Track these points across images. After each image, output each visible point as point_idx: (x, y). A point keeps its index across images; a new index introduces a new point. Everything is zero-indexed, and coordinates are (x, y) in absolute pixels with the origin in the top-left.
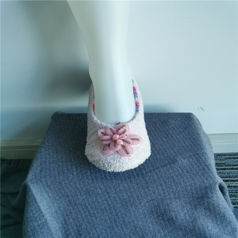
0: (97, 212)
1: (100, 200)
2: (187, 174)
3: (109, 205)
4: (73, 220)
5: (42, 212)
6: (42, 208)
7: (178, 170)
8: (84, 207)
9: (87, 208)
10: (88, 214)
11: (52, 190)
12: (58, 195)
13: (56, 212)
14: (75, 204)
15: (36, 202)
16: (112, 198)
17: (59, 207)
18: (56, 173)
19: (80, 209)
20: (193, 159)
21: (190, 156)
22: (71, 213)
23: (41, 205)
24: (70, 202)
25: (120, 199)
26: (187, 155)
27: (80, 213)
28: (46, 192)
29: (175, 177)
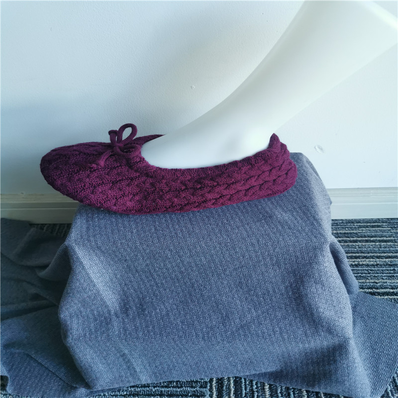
0: (166, 282)
1: (169, 266)
2: (288, 230)
3: (181, 272)
4: (134, 290)
5: (92, 281)
6: (92, 275)
7: (276, 226)
8: (148, 274)
9: (152, 276)
10: (155, 284)
11: (105, 253)
12: (113, 259)
13: (112, 280)
14: (136, 271)
15: (83, 268)
16: (185, 263)
17: (116, 275)
18: (109, 230)
19: (143, 277)
20: (298, 212)
21: (294, 208)
22: (130, 282)
23: (90, 272)
24: (129, 268)
25: (197, 265)
26: (290, 207)
27: (144, 282)
28: (96, 255)
29: (272, 235)
